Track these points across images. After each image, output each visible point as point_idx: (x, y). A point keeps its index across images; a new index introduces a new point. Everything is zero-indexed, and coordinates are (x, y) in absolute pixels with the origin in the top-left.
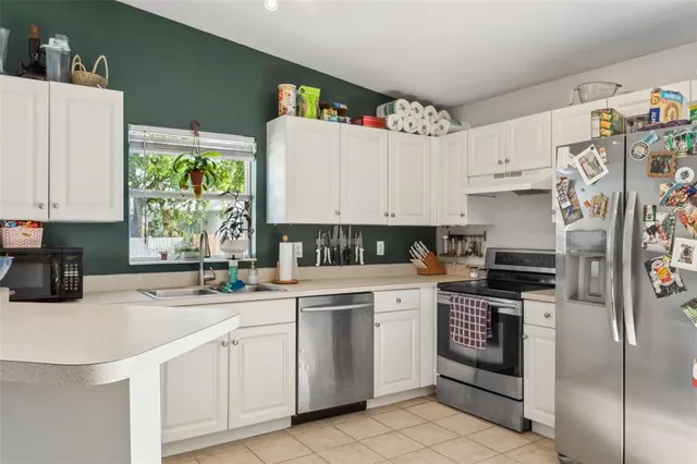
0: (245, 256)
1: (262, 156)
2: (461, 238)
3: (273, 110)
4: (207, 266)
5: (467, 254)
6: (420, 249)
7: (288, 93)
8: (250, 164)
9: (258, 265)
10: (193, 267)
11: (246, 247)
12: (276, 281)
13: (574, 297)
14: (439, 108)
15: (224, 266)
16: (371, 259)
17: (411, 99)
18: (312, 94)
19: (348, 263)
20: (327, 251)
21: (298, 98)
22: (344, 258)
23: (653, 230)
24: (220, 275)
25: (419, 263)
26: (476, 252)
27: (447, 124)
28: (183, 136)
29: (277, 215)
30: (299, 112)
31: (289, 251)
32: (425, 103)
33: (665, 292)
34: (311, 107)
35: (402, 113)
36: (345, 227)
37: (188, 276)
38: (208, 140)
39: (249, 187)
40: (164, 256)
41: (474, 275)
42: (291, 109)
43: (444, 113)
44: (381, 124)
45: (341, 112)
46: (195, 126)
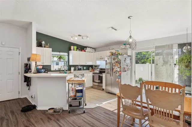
0: (66, 69)
1: (68, 56)
2: (96, 66)
3: (70, 49)
4: (62, 71)
5: (97, 69)
6: (90, 68)
7: (72, 47)
8: (67, 57)
9: (68, 71)
10: (60, 71)
11: (66, 68)
12: (71, 73)
13: (107, 73)
14: (93, 48)
15: (64, 71)
16: (84, 69)
17: (89, 47)
18: (75, 47)
19: (80, 70)
20: (77, 69)
21: (74, 48)
22: (80, 69)
23: (114, 66)
24: (63, 72)
25: (90, 70)
26: (98, 68)
27: (94, 51)
28: (58, 53)
29: (71, 64)
30: (74, 50)
31: (72, 69)
32: (91, 48)
33: (114, 72)
34: (75, 49)
35: (88, 50)
36: (80, 65)
37: (59, 72)
38: (62, 54)
39: (67, 60)
40: (56, 69)
41: (98, 72)
42: (73, 49)
43: (94, 49)
44: (85, 51)
45: (79, 50)
46: (59, 52)
